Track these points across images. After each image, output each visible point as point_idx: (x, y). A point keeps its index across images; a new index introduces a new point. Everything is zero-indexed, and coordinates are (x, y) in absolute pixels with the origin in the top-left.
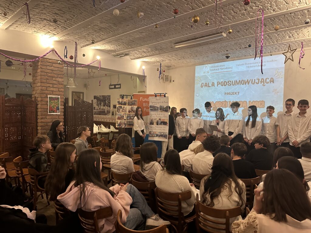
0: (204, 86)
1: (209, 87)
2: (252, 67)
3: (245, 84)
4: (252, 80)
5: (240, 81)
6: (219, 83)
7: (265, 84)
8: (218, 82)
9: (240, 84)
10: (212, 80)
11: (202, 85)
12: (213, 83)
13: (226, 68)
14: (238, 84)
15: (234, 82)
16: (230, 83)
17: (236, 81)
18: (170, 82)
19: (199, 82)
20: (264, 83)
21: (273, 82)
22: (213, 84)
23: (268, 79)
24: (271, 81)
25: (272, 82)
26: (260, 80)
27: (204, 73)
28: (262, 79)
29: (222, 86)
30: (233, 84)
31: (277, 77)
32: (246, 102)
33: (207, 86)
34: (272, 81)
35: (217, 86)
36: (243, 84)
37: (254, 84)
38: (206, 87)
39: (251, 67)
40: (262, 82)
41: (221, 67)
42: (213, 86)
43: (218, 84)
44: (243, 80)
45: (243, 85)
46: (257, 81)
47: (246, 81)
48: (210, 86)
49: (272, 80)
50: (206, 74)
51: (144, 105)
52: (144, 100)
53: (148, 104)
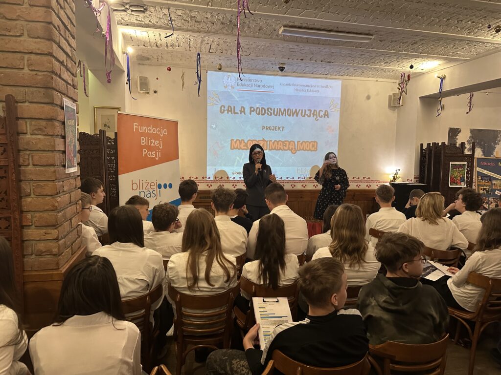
0: (226, 112)
2: (302, 90)
3: (293, 116)
4: (302, 110)
5: (285, 110)
8: (251, 108)
10: (241, 102)
11: (223, 108)
13: (265, 86)
14: (282, 115)
15: (276, 110)
16: (269, 110)
17: (280, 109)
18: (148, 93)
19: (215, 102)
20: (317, 117)
21: (328, 117)
22: (243, 110)
23: (322, 111)
24: (325, 115)
25: (326, 117)
26: (312, 112)
27: (225, 87)
28: (314, 111)
29: (259, 114)
30: (275, 113)
31: (332, 110)
32: (294, 142)
33: (231, 111)
34: (327, 115)
35: (250, 114)
36: (290, 116)
37: (304, 116)
38: (230, 113)
39: (300, 90)
40: (315, 115)
41: (255, 83)
42: (243, 113)
44: (290, 110)
46: (308, 113)
47: (294, 111)
48: (237, 113)
50: (229, 91)
51: (142, 141)
52: (141, 130)
53: (150, 140)
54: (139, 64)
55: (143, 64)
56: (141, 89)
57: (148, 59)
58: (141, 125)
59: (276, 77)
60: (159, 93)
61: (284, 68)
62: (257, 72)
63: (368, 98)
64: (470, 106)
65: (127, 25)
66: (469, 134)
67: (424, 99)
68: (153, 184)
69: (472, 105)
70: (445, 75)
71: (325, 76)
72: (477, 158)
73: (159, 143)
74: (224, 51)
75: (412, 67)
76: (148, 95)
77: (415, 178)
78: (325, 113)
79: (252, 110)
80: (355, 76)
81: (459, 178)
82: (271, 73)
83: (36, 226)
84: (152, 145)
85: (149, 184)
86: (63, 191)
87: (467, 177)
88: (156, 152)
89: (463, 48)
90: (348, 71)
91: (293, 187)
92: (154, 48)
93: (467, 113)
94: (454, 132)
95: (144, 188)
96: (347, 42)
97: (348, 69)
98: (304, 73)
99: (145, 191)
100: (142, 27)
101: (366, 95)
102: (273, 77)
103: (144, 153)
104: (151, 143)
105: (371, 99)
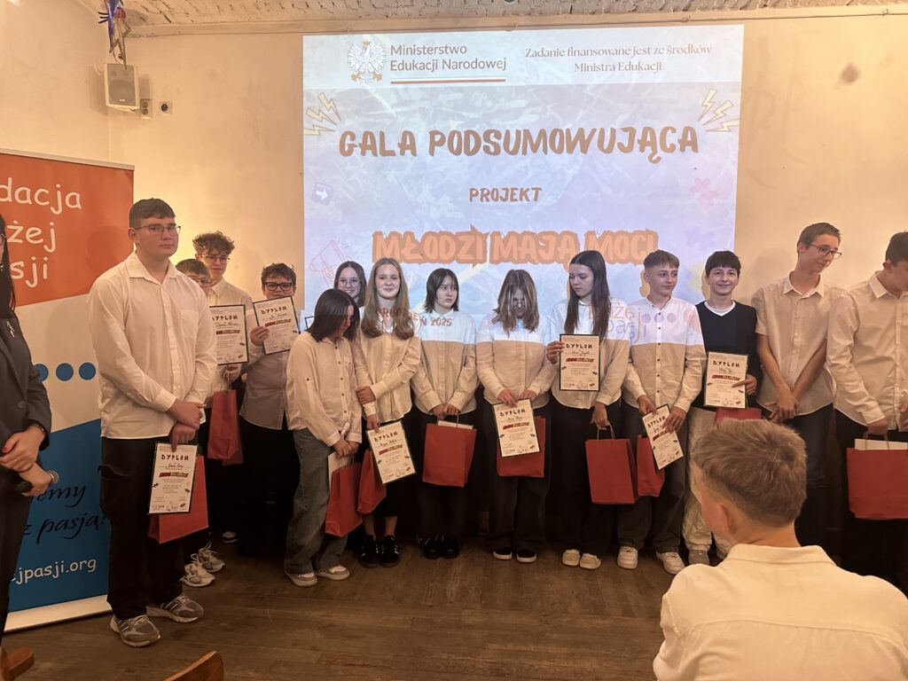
0: (358, 150)
1: (385, 153)
2: (601, 68)
3: (570, 151)
4: (602, 131)
5: (542, 133)
6: (437, 138)
7: (660, 153)
8: (433, 134)
9: (545, 151)
10: (401, 119)
11: (348, 141)
12: (406, 133)
13: (476, 64)
14: (535, 149)
15: (513, 136)
16: (492, 138)
17: (527, 132)
18: (145, 112)
19: (326, 124)
20: (655, 151)
21: (695, 149)
22: (408, 143)
23: (674, 131)
24: (684, 143)
25: (689, 148)
26: (639, 136)
27: (354, 78)
28: (645, 130)
29: (457, 153)
30: (511, 147)
31: (711, 126)
33: (373, 148)
34: (690, 141)
35: (432, 152)
36: (559, 151)
37: (609, 150)
38: (369, 152)
39: (595, 68)
40: (648, 144)
41: (446, 57)
42: (408, 152)
43: (433, 144)
44: (561, 131)
45: (557, 157)
46: (623, 138)
47: (573, 135)
48: (392, 153)
49: (689, 139)
50: (368, 87)
78: (685, 135)
79: (436, 140)
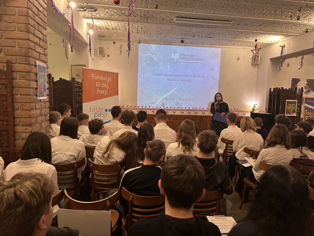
51: (96, 84)
52: (96, 78)
53: (101, 84)
54: (99, 40)
55: (102, 40)
56: (100, 54)
57: (104, 37)
58: (96, 75)
59: (180, 46)
60: (110, 56)
61: (184, 41)
62: (168, 43)
63: (238, 59)
64: (302, 65)
65: (88, 18)
66: (306, 83)
67: (273, 60)
68: (102, 109)
69: (303, 64)
70: (284, 45)
71: (211, 46)
72: (305, 98)
73: (107, 86)
74: (146, 32)
75: (256, 40)
76: (104, 58)
77: (266, 110)
80: (230, 46)
81: (292, 110)
82: (177, 44)
83: (21, 125)
84: (102, 87)
85: (100, 109)
86: (36, 108)
87: (297, 110)
88: (105, 91)
89: (292, 28)
90: (225, 42)
91: (189, 114)
92: (106, 30)
93: (299, 69)
94: (295, 81)
95: (97, 111)
96: (217, 25)
97: (224, 41)
98: (198, 44)
99: (98, 113)
100: (96, 19)
101: (237, 57)
102: (178, 46)
103: (98, 91)
104: (102, 85)
105: (240, 60)
